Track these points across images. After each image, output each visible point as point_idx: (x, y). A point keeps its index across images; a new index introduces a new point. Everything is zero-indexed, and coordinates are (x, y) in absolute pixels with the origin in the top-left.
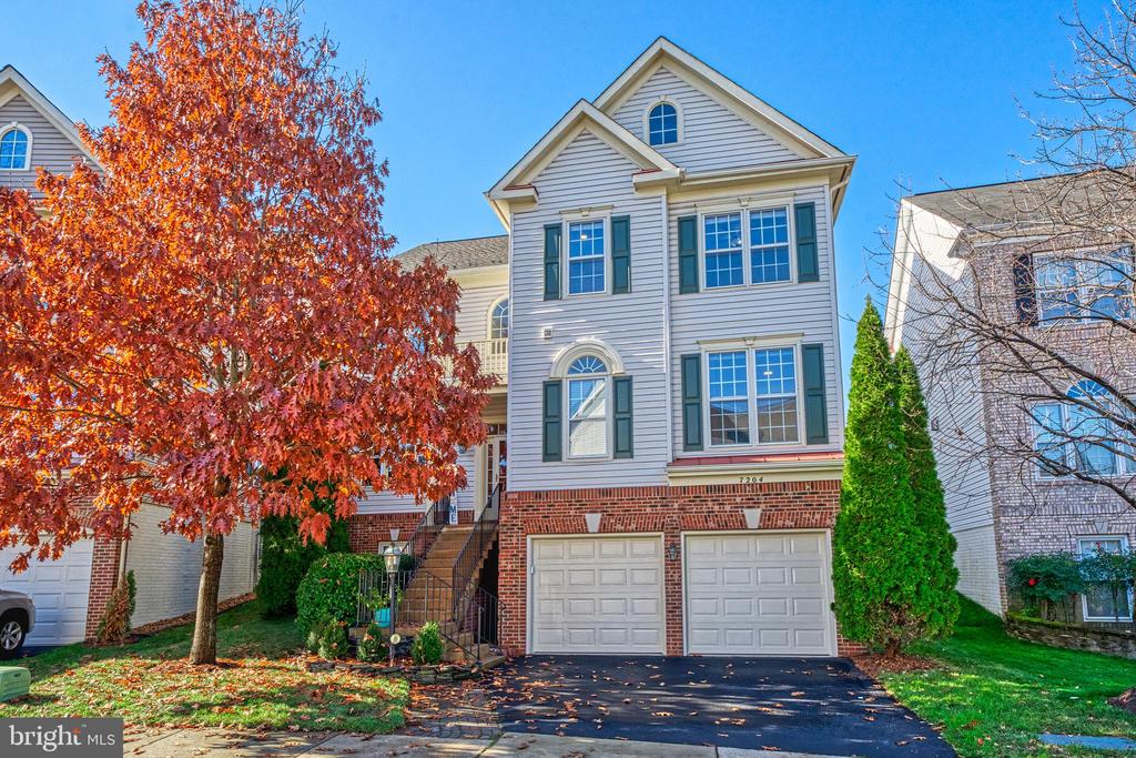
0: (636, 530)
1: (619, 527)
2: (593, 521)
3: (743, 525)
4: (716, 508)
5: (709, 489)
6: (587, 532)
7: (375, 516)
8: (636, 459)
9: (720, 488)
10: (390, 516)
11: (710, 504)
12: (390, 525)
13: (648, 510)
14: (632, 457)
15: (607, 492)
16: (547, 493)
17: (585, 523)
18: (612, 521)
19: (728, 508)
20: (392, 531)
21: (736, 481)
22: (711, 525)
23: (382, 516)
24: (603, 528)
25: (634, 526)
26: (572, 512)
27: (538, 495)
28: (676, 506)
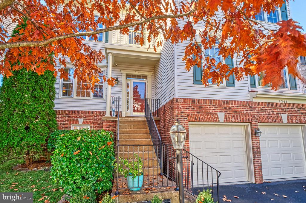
0: (241, 122)
1: (233, 120)
2: (221, 116)
3: (281, 122)
4: (271, 113)
5: (268, 104)
6: (219, 122)
7: (70, 111)
8: (236, 88)
9: (272, 104)
10: (78, 112)
11: (269, 111)
12: (78, 116)
13: (245, 112)
14: (234, 86)
15: (226, 102)
16: (198, 100)
17: (218, 117)
18: (230, 117)
19: (275, 113)
20: (79, 119)
21: (277, 101)
22: (270, 121)
23: (74, 112)
24: (226, 120)
25: (239, 120)
26: (211, 111)
27: (194, 101)
28: (256, 111)
